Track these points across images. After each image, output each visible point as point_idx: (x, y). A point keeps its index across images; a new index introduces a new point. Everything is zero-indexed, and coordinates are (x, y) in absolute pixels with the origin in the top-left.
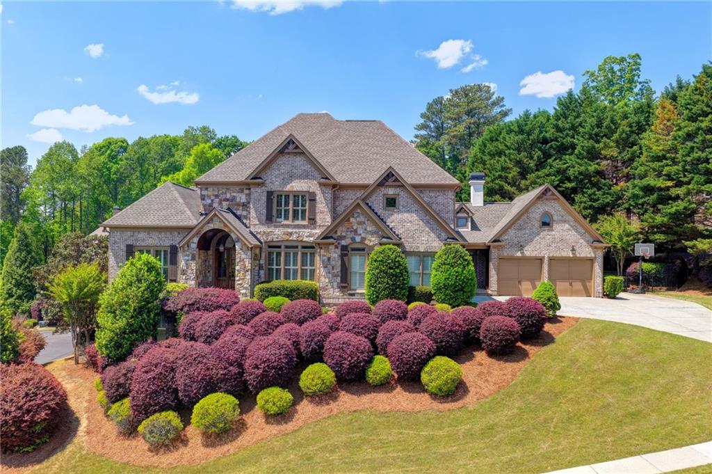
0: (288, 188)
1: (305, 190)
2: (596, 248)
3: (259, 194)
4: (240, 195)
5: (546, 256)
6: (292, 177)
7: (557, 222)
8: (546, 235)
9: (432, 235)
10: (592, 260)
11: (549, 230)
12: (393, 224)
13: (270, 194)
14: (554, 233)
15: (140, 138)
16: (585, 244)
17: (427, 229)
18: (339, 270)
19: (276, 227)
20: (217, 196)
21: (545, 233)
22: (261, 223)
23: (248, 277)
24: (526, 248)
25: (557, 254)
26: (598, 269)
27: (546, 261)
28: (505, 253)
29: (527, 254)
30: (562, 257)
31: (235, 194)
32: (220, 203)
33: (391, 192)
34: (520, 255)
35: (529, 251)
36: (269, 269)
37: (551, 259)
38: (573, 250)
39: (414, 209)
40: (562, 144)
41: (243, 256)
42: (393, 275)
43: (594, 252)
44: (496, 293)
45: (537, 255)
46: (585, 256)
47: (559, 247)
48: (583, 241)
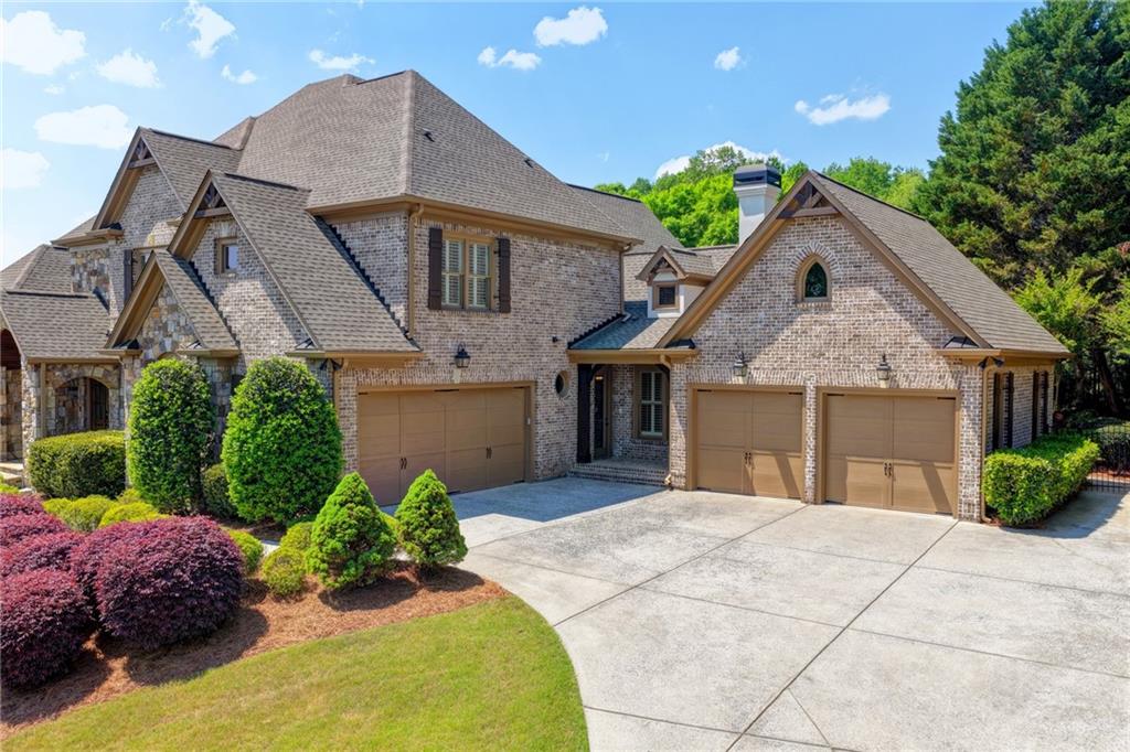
0: (150, 240)
2: (961, 361)
5: (810, 386)
6: (153, 218)
7: (844, 284)
8: (813, 324)
9: (287, 333)
10: (951, 400)
11: (819, 310)
12: (228, 309)
13: (127, 256)
14: (833, 317)
16: (926, 347)
17: (279, 319)
20: (85, 266)
21: (807, 317)
24: (756, 363)
25: (840, 381)
26: (969, 431)
27: (810, 399)
28: (706, 375)
29: (760, 378)
30: (858, 388)
33: (224, 231)
34: (741, 381)
35: (765, 371)
37: (827, 396)
38: (885, 369)
39: (258, 269)
43: (956, 376)
44: (682, 482)
45: (786, 383)
46: (923, 385)
47: (847, 360)
48: (920, 339)
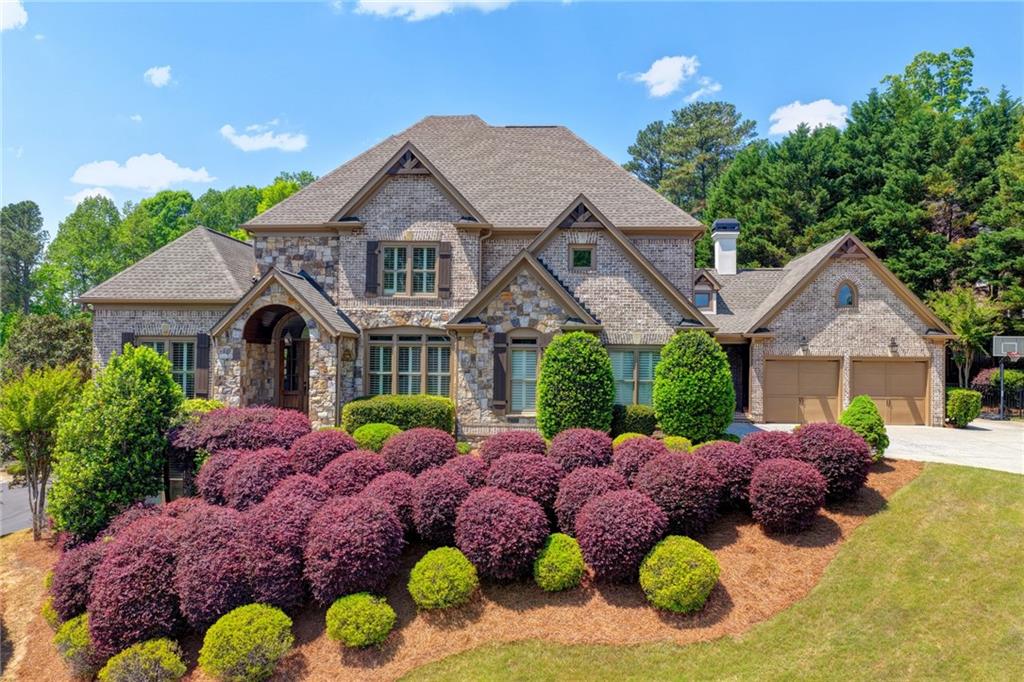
0: (404, 236)
1: (433, 239)
2: (932, 341)
3: (354, 247)
4: (322, 248)
5: (847, 356)
6: (411, 217)
7: (866, 298)
8: (847, 321)
9: (656, 315)
10: (926, 363)
11: (850, 312)
12: (585, 296)
13: (372, 247)
14: (860, 316)
15: (210, 190)
16: (913, 334)
17: (646, 305)
18: (491, 376)
19: (383, 303)
20: (282, 251)
21: (844, 316)
22: (357, 297)
23: (332, 389)
24: (812, 343)
25: (866, 353)
26: (936, 377)
27: (846, 364)
28: (777, 351)
29: (814, 352)
30: (875, 357)
31: (313, 248)
32: (288, 263)
33: (582, 239)
34: (802, 354)
35: (817, 347)
36: (372, 376)
37: (855, 361)
38: (894, 345)
39: (623, 269)
40: (862, 177)
41: (323, 353)
42: (585, 385)
43: (929, 349)
44: (761, 418)
45: (832, 354)
46: (913, 355)
47: (868, 341)
48: (910, 330)
